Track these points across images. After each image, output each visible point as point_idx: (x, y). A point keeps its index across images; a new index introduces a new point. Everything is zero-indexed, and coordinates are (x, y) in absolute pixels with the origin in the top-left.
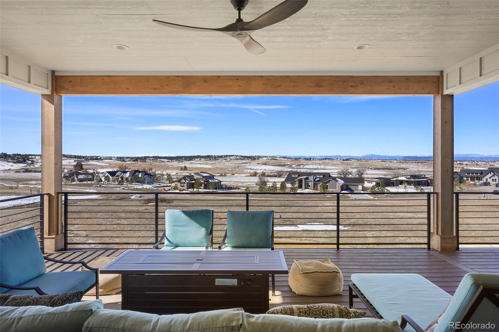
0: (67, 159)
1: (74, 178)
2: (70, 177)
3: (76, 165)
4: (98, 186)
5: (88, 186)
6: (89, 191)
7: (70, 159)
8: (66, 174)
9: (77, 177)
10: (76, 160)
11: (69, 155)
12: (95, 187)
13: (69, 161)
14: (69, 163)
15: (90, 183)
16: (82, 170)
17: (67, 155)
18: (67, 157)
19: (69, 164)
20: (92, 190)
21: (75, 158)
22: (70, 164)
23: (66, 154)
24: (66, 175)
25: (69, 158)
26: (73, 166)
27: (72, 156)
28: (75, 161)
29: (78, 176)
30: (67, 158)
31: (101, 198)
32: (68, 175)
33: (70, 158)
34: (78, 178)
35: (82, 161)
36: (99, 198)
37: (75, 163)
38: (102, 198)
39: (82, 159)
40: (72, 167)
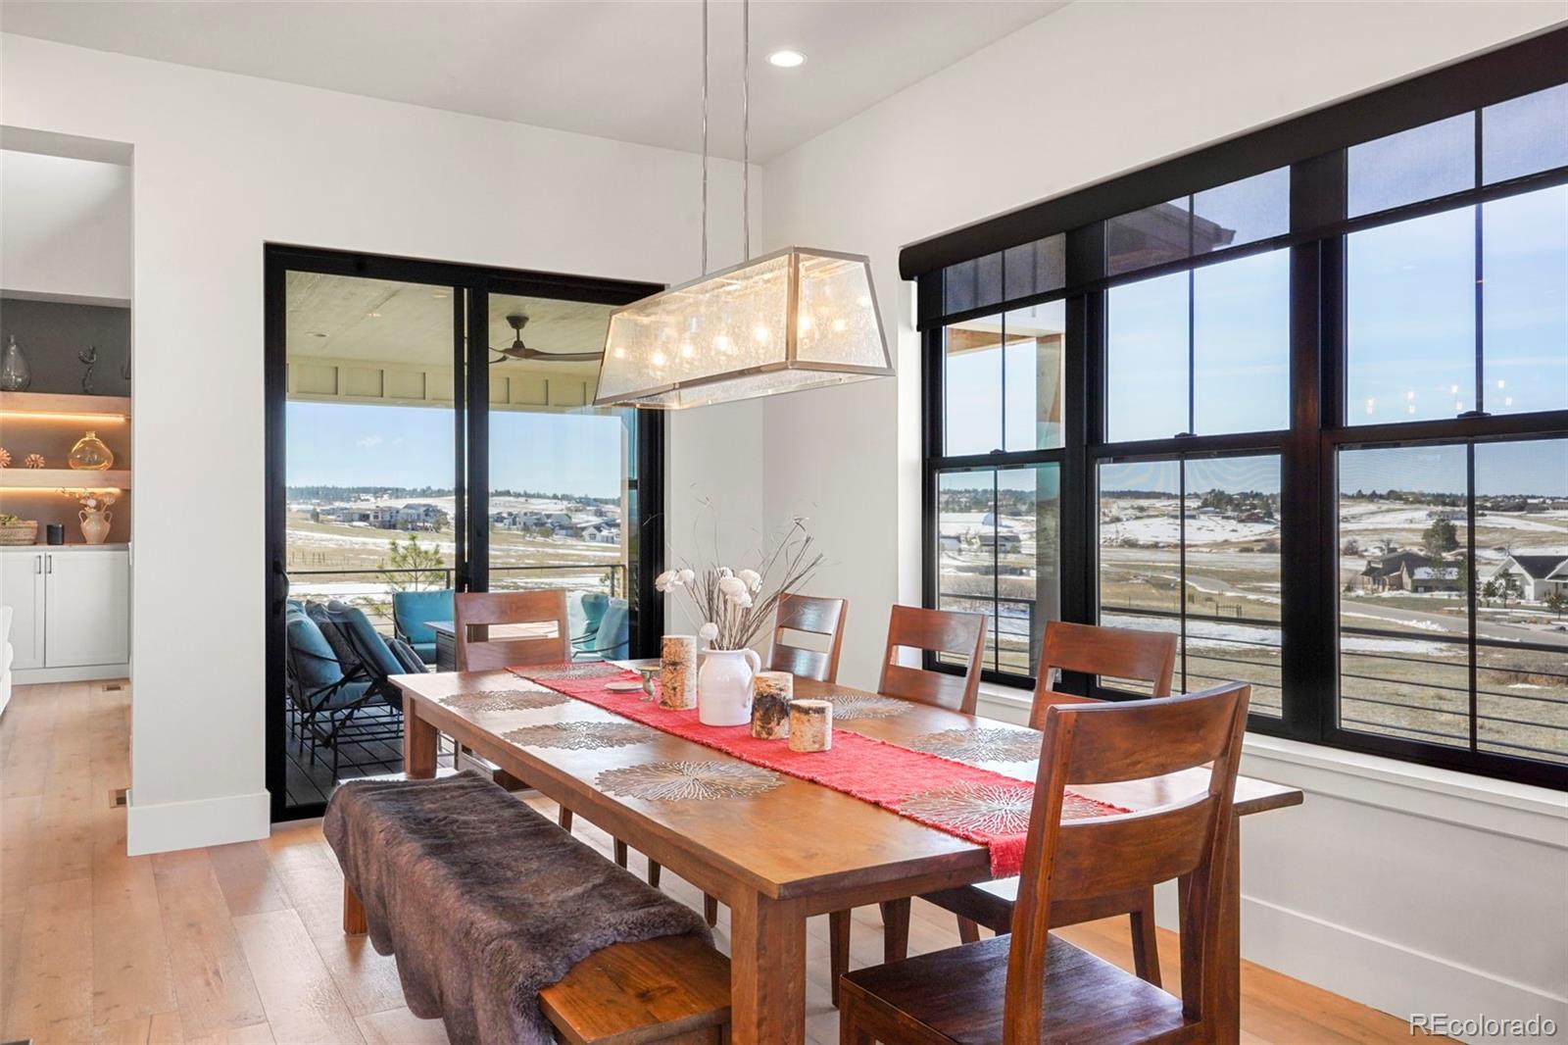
0: (1405, 507)
1: (1400, 577)
2: (1387, 573)
3: (1433, 530)
4: (1461, 612)
5: (1425, 610)
6: (1416, 626)
7: (1416, 509)
8: (1376, 563)
9: (1411, 574)
10: (1436, 513)
11: (1413, 493)
12: (1451, 612)
13: (1409, 515)
14: (1411, 521)
15: (1446, 597)
16: (1453, 549)
17: (1405, 494)
18: (1407, 501)
19: (1407, 526)
20: (1429, 623)
21: (1435, 505)
22: (1413, 526)
23: (1404, 491)
24: (1373, 565)
25: (1412, 503)
26: (1422, 533)
27: (1423, 495)
28: (1430, 515)
29: (1416, 571)
30: (1405, 503)
31: (1445, 654)
32: (1380, 566)
33: (1417, 506)
34: (1416, 577)
35: (1459, 516)
36: (1437, 654)
37: (1429, 524)
38: (1451, 654)
39: (1457, 509)
40: (1418, 538)
